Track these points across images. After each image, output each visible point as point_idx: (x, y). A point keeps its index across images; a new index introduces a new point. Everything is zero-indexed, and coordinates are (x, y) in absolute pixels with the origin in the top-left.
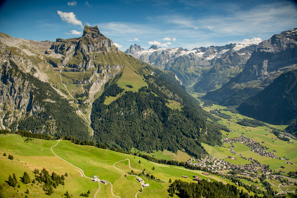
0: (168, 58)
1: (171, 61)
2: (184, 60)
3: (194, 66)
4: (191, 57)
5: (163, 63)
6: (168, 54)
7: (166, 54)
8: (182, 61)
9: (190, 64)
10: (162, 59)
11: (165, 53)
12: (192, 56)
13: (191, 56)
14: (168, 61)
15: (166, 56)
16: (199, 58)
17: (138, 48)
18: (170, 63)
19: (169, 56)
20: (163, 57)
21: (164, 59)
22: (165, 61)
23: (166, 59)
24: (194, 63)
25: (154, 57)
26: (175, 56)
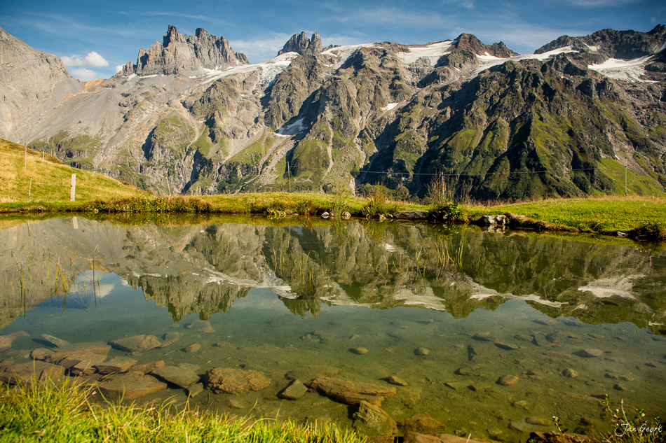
0: (391, 86)
1: (419, 109)
2: (549, 92)
3: (635, 144)
4: (578, 80)
5: (358, 123)
6: (390, 65)
8: (531, 98)
9: (601, 129)
10: (354, 95)
12: (583, 72)
13: (571, 71)
14: (391, 107)
15: (380, 75)
16: (635, 86)
17: (212, 50)
18: (414, 119)
19: (398, 78)
20: (361, 84)
21: (367, 98)
22: (372, 109)
23: (378, 97)
24: (617, 122)
25: (294, 88)
26: (443, 74)
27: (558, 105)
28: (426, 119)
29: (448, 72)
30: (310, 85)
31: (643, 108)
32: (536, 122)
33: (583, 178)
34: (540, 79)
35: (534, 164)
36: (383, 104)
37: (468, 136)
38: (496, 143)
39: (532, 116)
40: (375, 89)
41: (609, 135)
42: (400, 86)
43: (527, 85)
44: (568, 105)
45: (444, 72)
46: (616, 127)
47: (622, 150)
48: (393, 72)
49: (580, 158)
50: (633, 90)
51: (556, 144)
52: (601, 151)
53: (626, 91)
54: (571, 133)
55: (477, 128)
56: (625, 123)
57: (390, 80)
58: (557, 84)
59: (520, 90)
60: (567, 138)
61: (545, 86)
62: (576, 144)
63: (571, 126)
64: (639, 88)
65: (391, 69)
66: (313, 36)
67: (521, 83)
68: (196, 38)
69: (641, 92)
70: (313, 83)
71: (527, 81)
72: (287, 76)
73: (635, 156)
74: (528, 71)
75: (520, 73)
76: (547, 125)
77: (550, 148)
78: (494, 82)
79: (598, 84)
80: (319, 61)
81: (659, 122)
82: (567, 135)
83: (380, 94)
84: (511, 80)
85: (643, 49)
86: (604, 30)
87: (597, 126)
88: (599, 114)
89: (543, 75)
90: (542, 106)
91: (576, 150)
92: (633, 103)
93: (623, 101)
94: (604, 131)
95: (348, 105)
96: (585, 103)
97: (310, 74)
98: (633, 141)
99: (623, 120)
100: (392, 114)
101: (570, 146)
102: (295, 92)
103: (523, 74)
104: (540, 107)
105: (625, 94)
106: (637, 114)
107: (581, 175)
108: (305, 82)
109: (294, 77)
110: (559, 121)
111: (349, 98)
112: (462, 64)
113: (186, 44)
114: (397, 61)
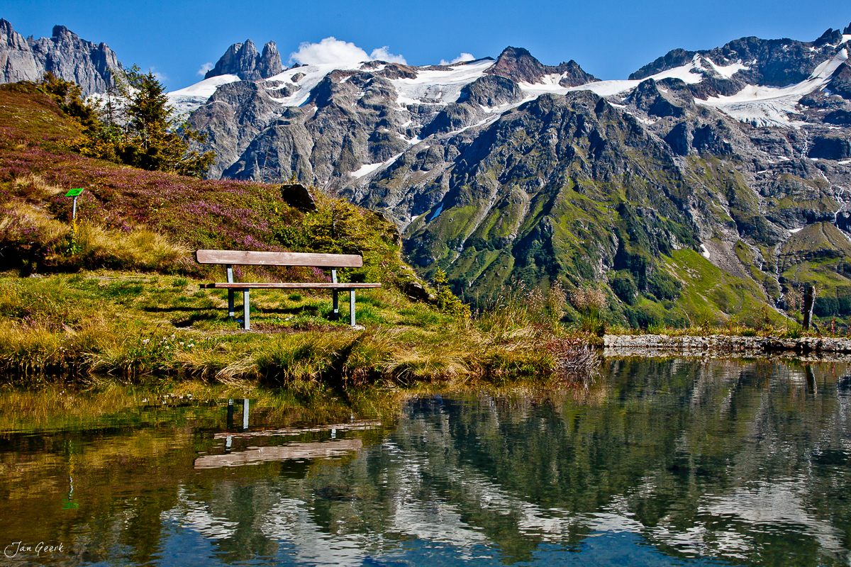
0: (374, 137)
1: (405, 175)
2: (597, 144)
3: (743, 228)
4: (668, 124)
6: (376, 100)
7: (352, 107)
8: (570, 153)
9: (679, 203)
10: (306, 151)
11: (347, 97)
12: (678, 112)
13: (659, 108)
14: (367, 170)
15: (356, 118)
16: (768, 133)
17: (82, 66)
18: (393, 190)
19: (385, 123)
20: (321, 132)
21: (329, 156)
22: (334, 174)
23: (347, 154)
24: (722, 192)
25: (213, 139)
26: (456, 116)
27: (608, 165)
28: (412, 190)
29: (466, 112)
30: (242, 132)
31: (771, 168)
32: (565, 193)
33: (627, 281)
34: (586, 124)
35: (546, 259)
36: (354, 166)
37: (461, 217)
38: (501, 228)
39: (563, 182)
40: (344, 141)
41: (694, 213)
42: (386, 136)
43: (567, 132)
44: (625, 164)
45: (459, 114)
46: (717, 201)
47: (717, 236)
48: (378, 112)
49: (628, 249)
50: (764, 139)
51: (591, 226)
52: (674, 237)
53: (752, 140)
54: (621, 209)
55: (478, 205)
56: (733, 192)
57: (373, 126)
58: (618, 130)
59: (554, 141)
60: (613, 217)
61: (594, 136)
62: (626, 227)
63: (624, 199)
64: (772, 136)
65: (376, 108)
66: (266, 50)
67: (559, 130)
68: (52, 44)
69: (773, 141)
70: (248, 130)
71: (567, 128)
72: (204, 117)
73: (738, 246)
74: (571, 110)
75: (559, 114)
76: (584, 197)
77: (579, 234)
78: (519, 129)
79: (697, 129)
80: (261, 93)
81: (787, 191)
82: (616, 213)
83: (350, 150)
84: (544, 125)
85: (802, 70)
86: (743, 39)
87: (673, 198)
88: (680, 179)
89: (598, 117)
90: (582, 167)
91: (625, 236)
92: (754, 161)
93: (738, 157)
94: (685, 206)
95: (294, 168)
96: (659, 162)
97: (244, 114)
98: (738, 222)
99: (731, 189)
100: (366, 183)
101: (616, 230)
102: (213, 146)
103: (563, 116)
104: (579, 169)
105: (749, 145)
106: (757, 179)
107: (626, 275)
108: (235, 128)
109: (215, 119)
110: (606, 191)
111: (296, 156)
112: (493, 99)
113: (30, 53)
114: (390, 94)
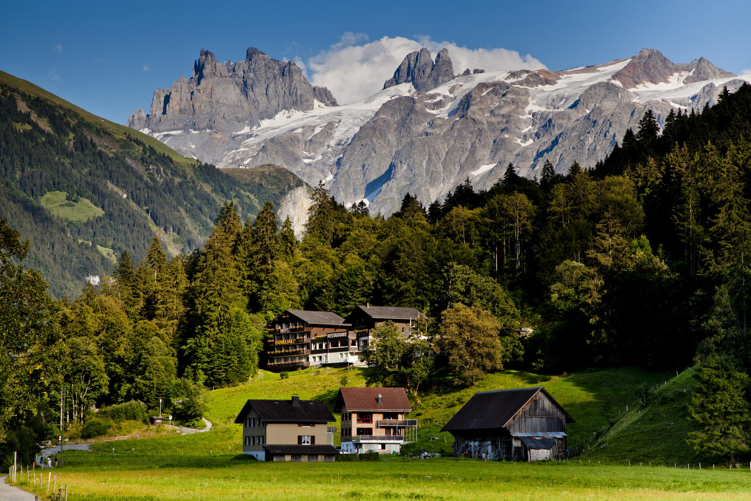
0: (496, 142)
6: (506, 110)
7: (484, 118)
10: (439, 157)
11: (482, 108)
15: (485, 126)
19: (507, 130)
20: (454, 140)
21: (458, 160)
22: (458, 173)
23: (471, 157)
26: (561, 121)
36: (475, 165)
40: (472, 147)
42: (504, 141)
48: (505, 120)
57: (497, 133)
68: (246, 66)
72: (369, 131)
80: (419, 106)
83: (475, 154)
95: (427, 170)
97: (402, 126)
102: (373, 154)
108: (394, 139)
109: (377, 132)
111: (430, 162)
113: (229, 79)
114: (520, 103)
